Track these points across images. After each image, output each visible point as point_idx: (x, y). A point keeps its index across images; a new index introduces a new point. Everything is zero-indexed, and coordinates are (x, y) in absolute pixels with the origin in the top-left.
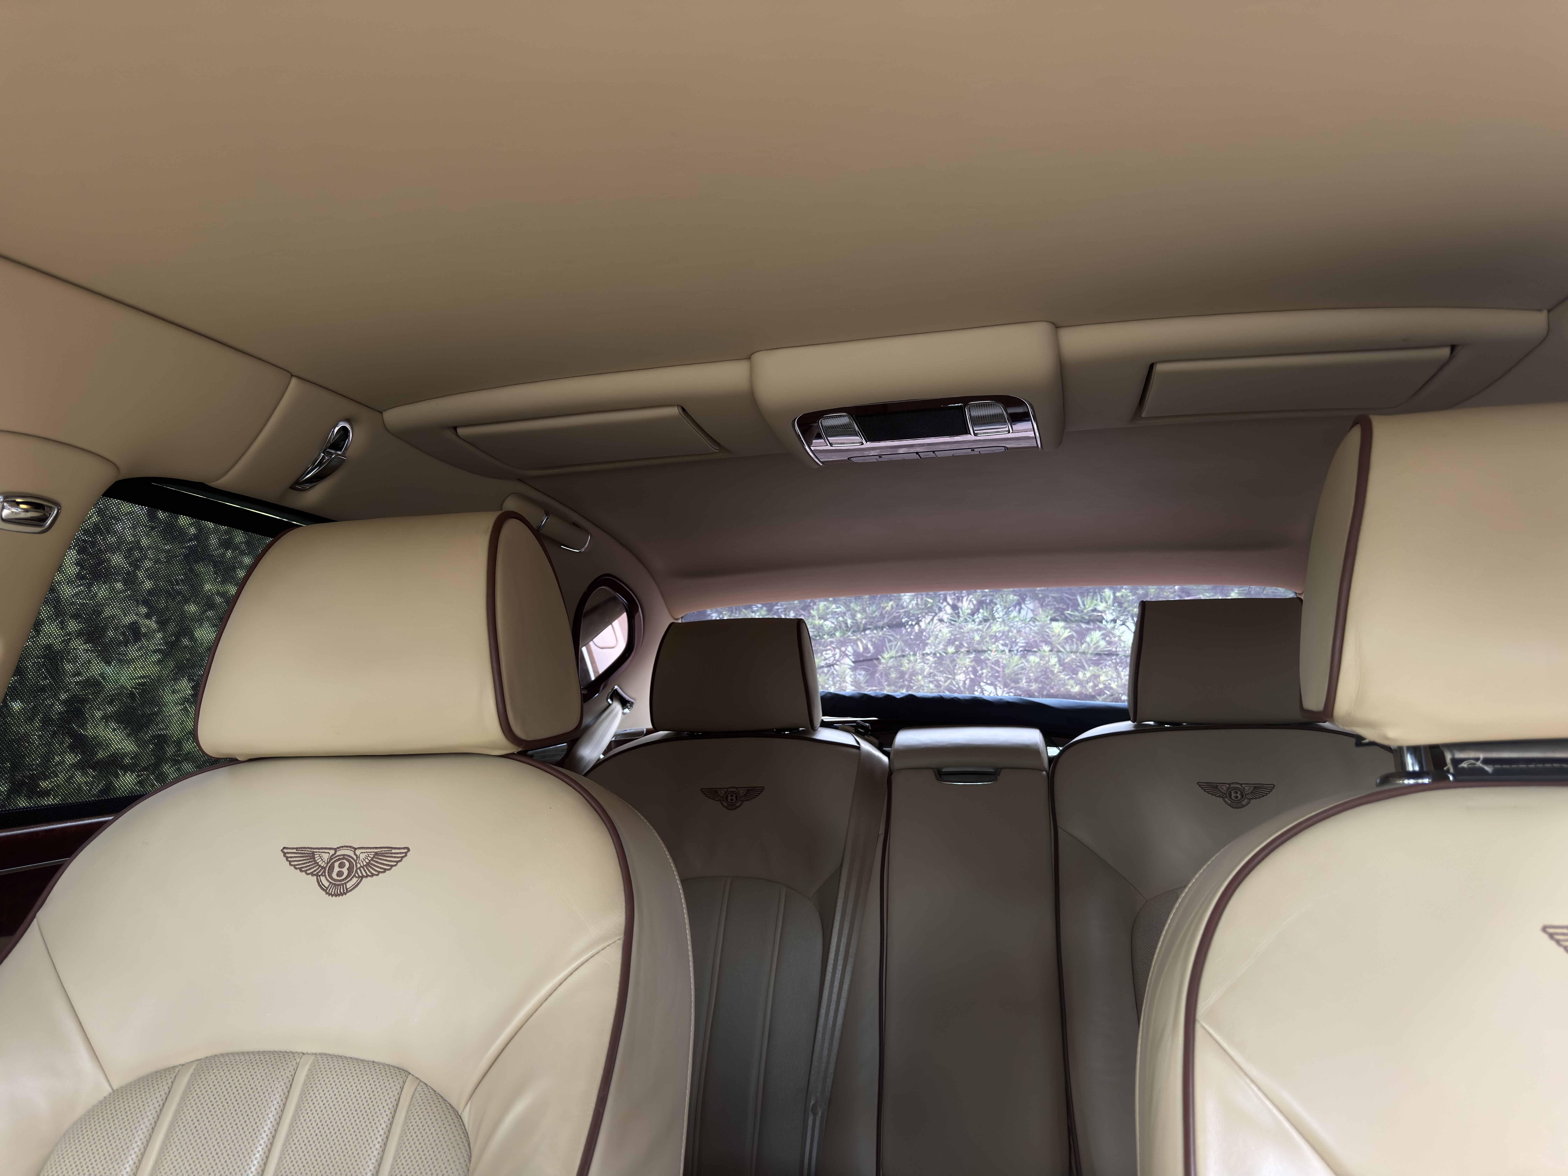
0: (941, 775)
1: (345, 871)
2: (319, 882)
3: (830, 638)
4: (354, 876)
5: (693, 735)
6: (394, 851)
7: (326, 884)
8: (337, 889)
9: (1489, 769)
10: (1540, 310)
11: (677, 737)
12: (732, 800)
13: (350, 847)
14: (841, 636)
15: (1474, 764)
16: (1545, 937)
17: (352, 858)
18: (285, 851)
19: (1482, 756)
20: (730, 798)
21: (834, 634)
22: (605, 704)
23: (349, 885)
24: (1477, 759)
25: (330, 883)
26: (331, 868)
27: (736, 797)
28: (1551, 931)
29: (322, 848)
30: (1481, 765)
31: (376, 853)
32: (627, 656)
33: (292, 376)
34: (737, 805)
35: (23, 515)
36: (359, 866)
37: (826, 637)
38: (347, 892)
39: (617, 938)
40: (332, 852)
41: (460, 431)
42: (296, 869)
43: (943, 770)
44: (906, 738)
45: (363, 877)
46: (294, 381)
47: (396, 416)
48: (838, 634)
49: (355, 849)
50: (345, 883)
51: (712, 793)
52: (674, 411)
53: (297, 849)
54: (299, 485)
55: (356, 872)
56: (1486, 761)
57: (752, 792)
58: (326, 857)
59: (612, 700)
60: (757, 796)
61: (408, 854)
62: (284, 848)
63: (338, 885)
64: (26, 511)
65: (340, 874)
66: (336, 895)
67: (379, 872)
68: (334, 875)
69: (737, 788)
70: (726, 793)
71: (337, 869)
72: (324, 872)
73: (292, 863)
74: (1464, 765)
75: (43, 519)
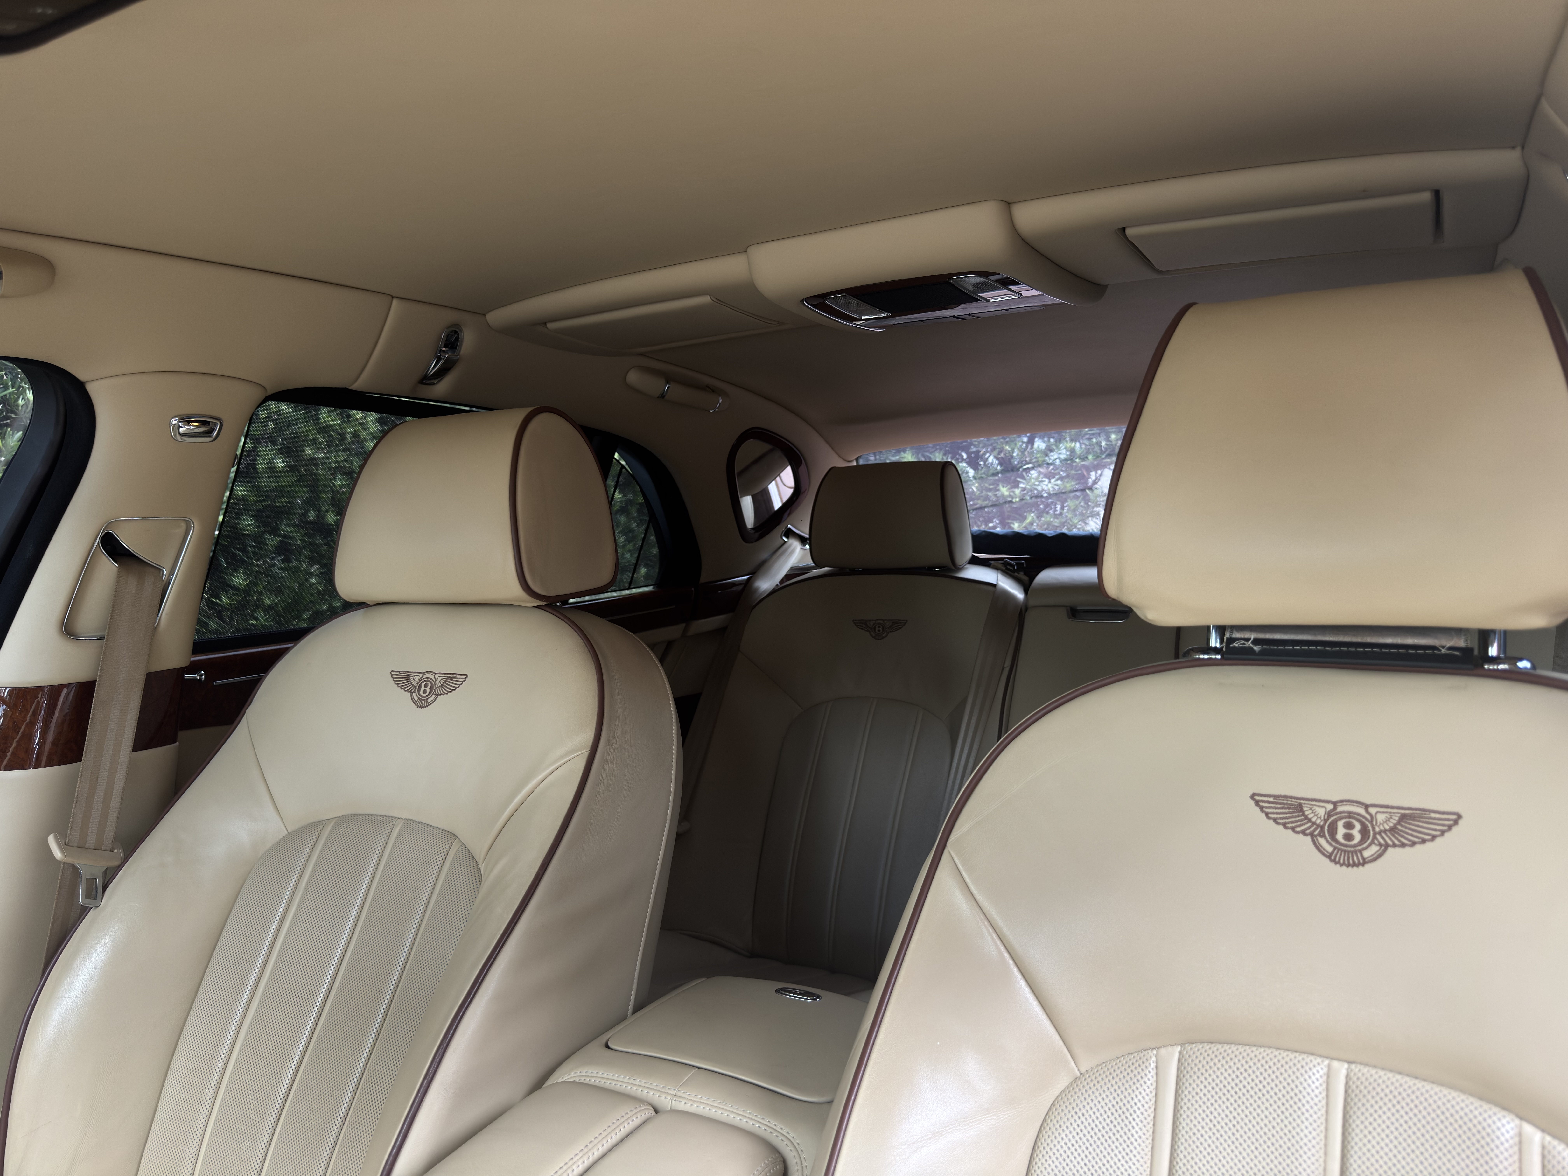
0: (1074, 613)
1: (428, 689)
2: (412, 697)
3: (1082, 461)
4: (433, 694)
5: (853, 572)
6: (458, 677)
7: (416, 699)
8: (422, 703)
9: (1257, 648)
10: (1513, 148)
11: (840, 572)
12: (879, 631)
13: (432, 672)
14: (1094, 460)
15: (1244, 644)
16: (1253, 803)
17: (433, 680)
18: (393, 673)
19: (1253, 636)
20: (877, 629)
21: (1087, 458)
22: (780, 542)
23: (430, 700)
24: (1248, 640)
25: (419, 698)
26: (420, 687)
27: (883, 629)
28: (1257, 798)
29: (415, 672)
30: (1251, 645)
31: (448, 678)
32: (795, 498)
33: (393, 297)
34: (884, 635)
35: (197, 430)
36: (436, 686)
37: (1077, 460)
38: (429, 705)
39: (584, 751)
40: (421, 675)
41: (549, 325)
42: (399, 686)
43: (1078, 608)
44: (1050, 576)
45: (438, 695)
46: (395, 302)
47: (497, 317)
48: (1090, 457)
49: (435, 674)
50: (428, 699)
51: (862, 624)
52: (706, 299)
53: (399, 672)
54: (427, 380)
55: (435, 691)
56: (1256, 642)
57: (897, 625)
58: (417, 679)
59: (788, 538)
60: (901, 628)
61: (467, 679)
62: (392, 671)
63: (424, 700)
64: (197, 427)
65: (425, 692)
66: (422, 707)
67: (448, 692)
68: (421, 693)
69: (884, 620)
70: (874, 624)
71: (423, 688)
72: (415, 690)
73: (397, 683)
74: (1236, 644)
75: (210, 432)
